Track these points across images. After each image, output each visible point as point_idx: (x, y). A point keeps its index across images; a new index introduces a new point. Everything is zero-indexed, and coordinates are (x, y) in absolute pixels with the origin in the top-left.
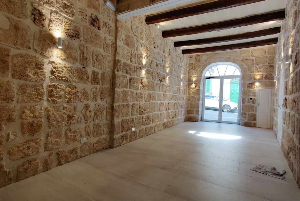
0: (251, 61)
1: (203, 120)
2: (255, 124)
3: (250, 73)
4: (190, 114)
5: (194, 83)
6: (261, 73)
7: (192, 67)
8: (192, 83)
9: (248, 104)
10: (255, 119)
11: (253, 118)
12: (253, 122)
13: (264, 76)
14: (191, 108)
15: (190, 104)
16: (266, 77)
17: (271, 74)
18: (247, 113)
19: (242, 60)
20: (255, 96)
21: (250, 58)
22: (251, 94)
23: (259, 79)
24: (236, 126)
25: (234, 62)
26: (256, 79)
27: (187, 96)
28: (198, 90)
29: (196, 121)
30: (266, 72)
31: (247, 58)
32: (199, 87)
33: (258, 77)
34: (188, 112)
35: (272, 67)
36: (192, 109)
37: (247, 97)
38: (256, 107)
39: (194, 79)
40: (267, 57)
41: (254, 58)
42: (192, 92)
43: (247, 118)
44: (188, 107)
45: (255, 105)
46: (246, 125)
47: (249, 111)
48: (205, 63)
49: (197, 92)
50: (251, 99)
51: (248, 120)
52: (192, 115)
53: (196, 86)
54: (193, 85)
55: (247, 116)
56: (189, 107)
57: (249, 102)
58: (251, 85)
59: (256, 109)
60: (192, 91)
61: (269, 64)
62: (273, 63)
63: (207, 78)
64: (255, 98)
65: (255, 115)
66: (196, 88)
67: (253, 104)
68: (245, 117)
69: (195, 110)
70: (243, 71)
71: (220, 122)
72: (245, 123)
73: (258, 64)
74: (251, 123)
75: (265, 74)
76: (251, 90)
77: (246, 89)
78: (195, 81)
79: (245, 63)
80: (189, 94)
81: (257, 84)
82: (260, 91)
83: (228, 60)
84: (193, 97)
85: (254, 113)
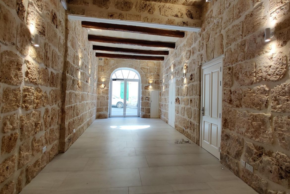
0: (147, 70)
1: (110, 116)
2: (149, 115)
3: (146, 79)
4: (100, 111)
5: (104, 84)
6: (153, 79)
7: (101, 69)
8: (101, 83)
9: (145, 101)
10: (149, 112)
11: (148, 111)
12: (148, 114)
13: (154, 82)
14: (101, 106)
15: (99, 103)
16: (155, 82)
17: (158, 81)
18: (145, 108)
19: (141, 68)
20: (149, 95)
21: (146, 67)
22: (147, 94)
23: (151, 84)
24: (136, 119)
25: (136, 68)
26: (150, 84)
27: (97, 95)
28: (107, 90)
29: (105, 118)
30: (156, 79)
31: (144, 67)
32: (108, 88)
33: (151, 82)
34: (98, 110)
35: (159, 75)
36: (102, 107)
37: (144, 96)
38: (150, 103)
39: (103, 80)
40: (156, 68)
41: (148, 68)
42: (101, 92)
43: (145, 112)
44: (98, 106)
45: (149, 102)
46: (144, 117)
47: (146, 106)
48: (113, 66)
49: (106, 92)
50: (147, 97)
51: (146, 113)
52: (101, 113)
53: (105, 86)
54: (103, 86)
55: (145, 110)
57: (146, 100)
58: (147, 88)
59: (150, 105)
60: (101, 90)
61: (157, 73)
62: (159, 73)
63: (114, 80)
64: (150, 97)
65: (150, 109)
66: (105, 88)
67: (148, 101)
68: (143, 111)
69: (104, 107)
70: (142, 76)
71: (125, 116)
72: (143, 115)
73: (151, 72)
74: (147, 115)
75: (155, 80)
76: (147, 91)
77: (144, 90)
78: (104, 82)
79: (143, 71)
80: (99, 93)
81: (151, 87)
82: (152, 92)
83: (131, 66)
84: (102, 96)
85: (149, 107)
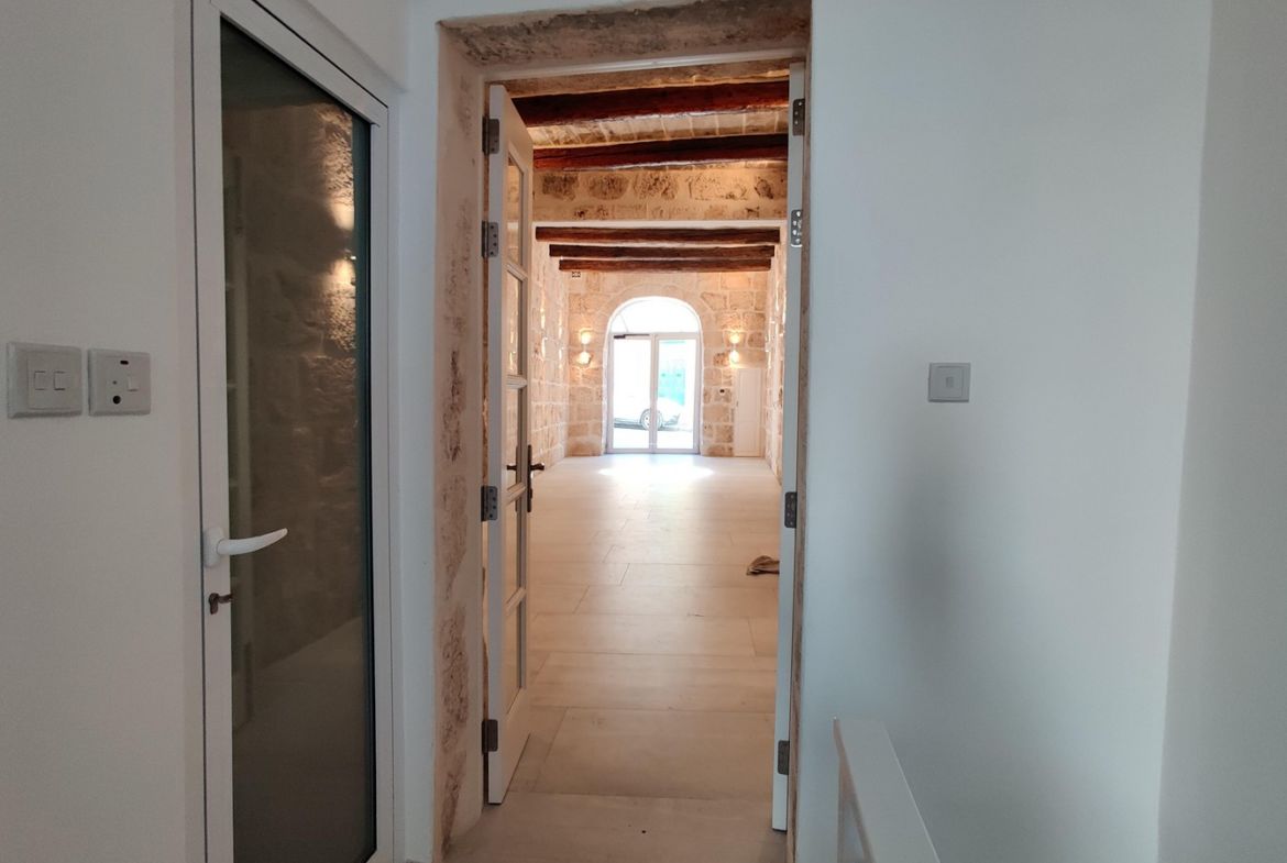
0: (722, 299)
1: (610, 451)
2: (731, 449)
3: (720, 330)
4: (578, 435)
5: (587, 351)
6: (741, 330)
7: (577, 305)
8: (580, 349)
9: (716, 403)
10: (730, 439)
11: (727, 436)
12: (726, 445)
13: (747, 339)
14: (579, 419)
15: (575, 409)
16: (751, 340)
17: (760, 334)
18: (714, 424)
19: (702, 297)
20: (730, 383)
21: (720, 291)
22: (723, 380)
23: (737, 345)
24: (690, 458)
25: (685, 298)
26: (732, 345)
27: (568, 386)
28: (598, 370)
29: (594, 455)
30: (752, 328)
31: (714, 292)
32: (601, 363)
33: (735, 339)
34: (572, 431)
35: (762, 316)
36: (582, 422)
37: (713, 387)
38: (733, 410)
39: (585, 338)
40: (752, 294)
41: (727, 293)
42: (580, 376)
43: (714, 438)
44: (571, 419)
45: (731, 406)
46: (714, 453)
47: (718, 419)
48: (613, 295)
49: (594, 375)
50: (722, 391)
51: (718, 441)
52: (582, 439)
53: (590, 359)
54: (584, 357)
55: (715, 432)
56: (575, 418)
57: (717, 399)
58: (721, 358)
59: (733, 414)
60: (581, 371)
61: (756, 309)
62: (763, 309)
63: (617, 337)
64: (731, 388)
65: (731, 427)
66: (593, 365)
67: (725, 404)
68: (711, 436)
69: (591, 423)
70: (706, 322)
71: (653, 451)
72: (710, 448)
73: (735, 307)
74: (723, 449)
75: (749, 333)
76: (722, 369)
77: (712, 367)
78: (588, 345)
79: (708, 303)
80: (574, 381)
81: (734, 356)
82: (740, 371)
83: (670, 292)
84: (584, 389)
85: (730, 424)
